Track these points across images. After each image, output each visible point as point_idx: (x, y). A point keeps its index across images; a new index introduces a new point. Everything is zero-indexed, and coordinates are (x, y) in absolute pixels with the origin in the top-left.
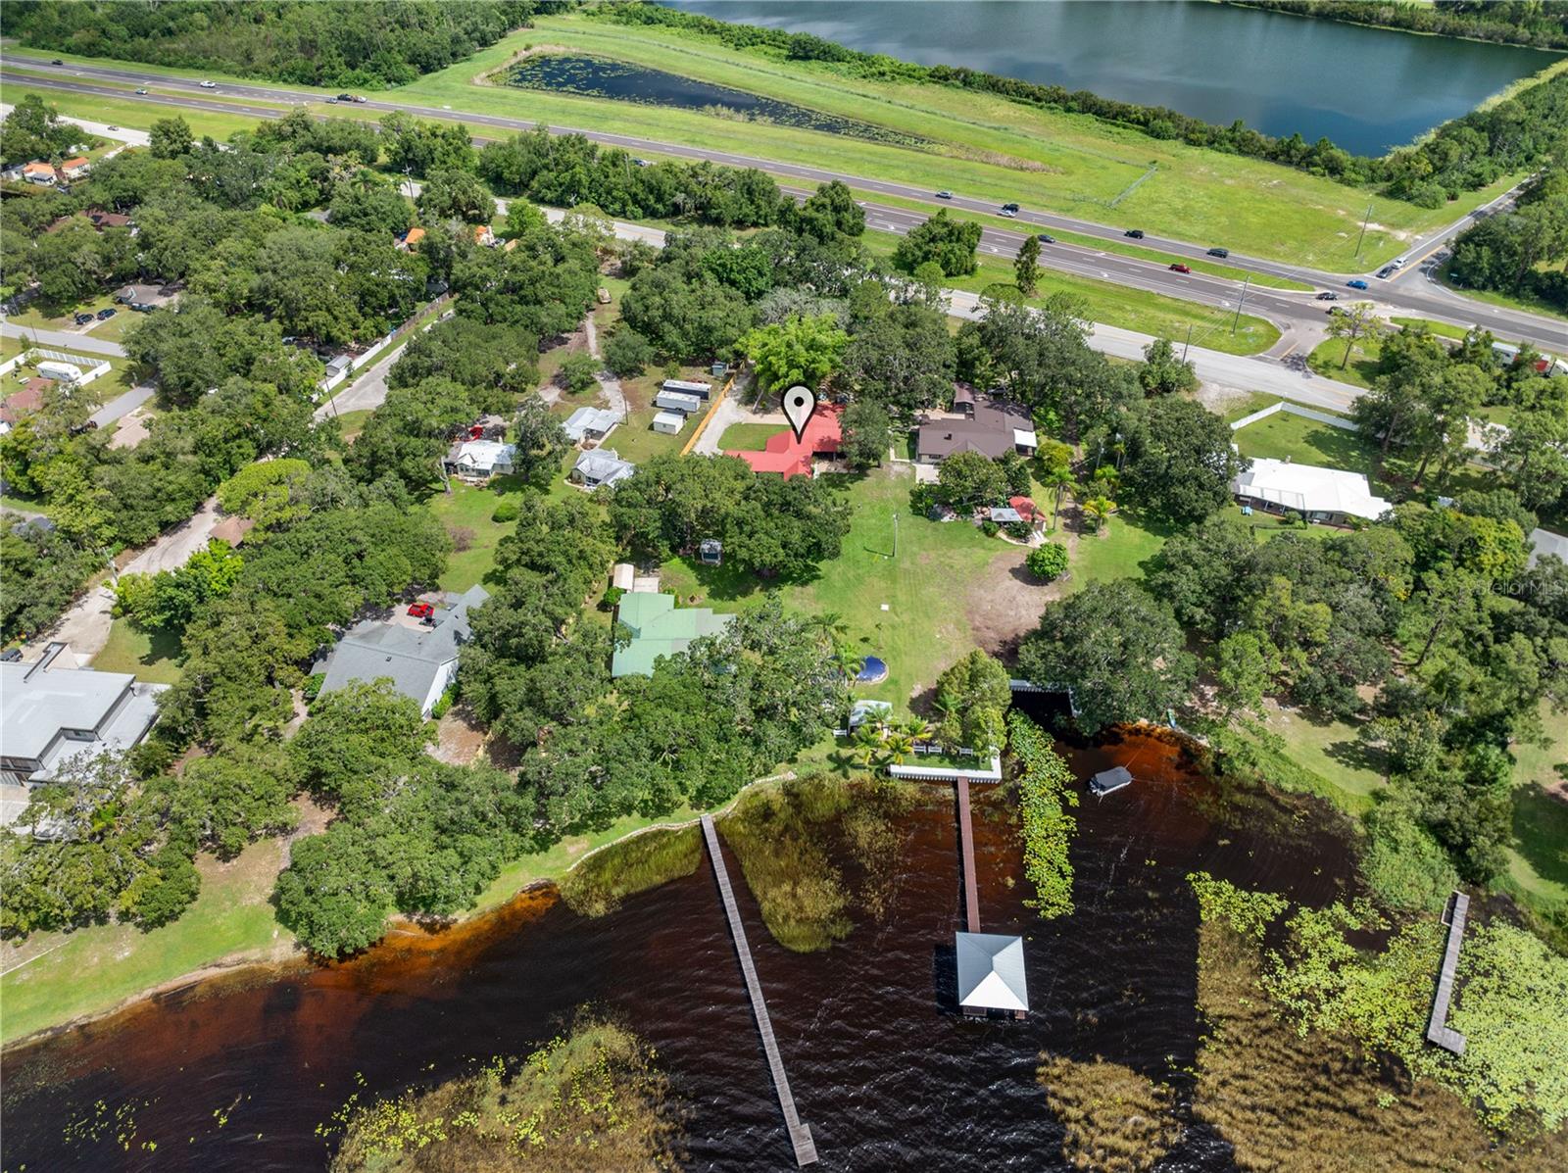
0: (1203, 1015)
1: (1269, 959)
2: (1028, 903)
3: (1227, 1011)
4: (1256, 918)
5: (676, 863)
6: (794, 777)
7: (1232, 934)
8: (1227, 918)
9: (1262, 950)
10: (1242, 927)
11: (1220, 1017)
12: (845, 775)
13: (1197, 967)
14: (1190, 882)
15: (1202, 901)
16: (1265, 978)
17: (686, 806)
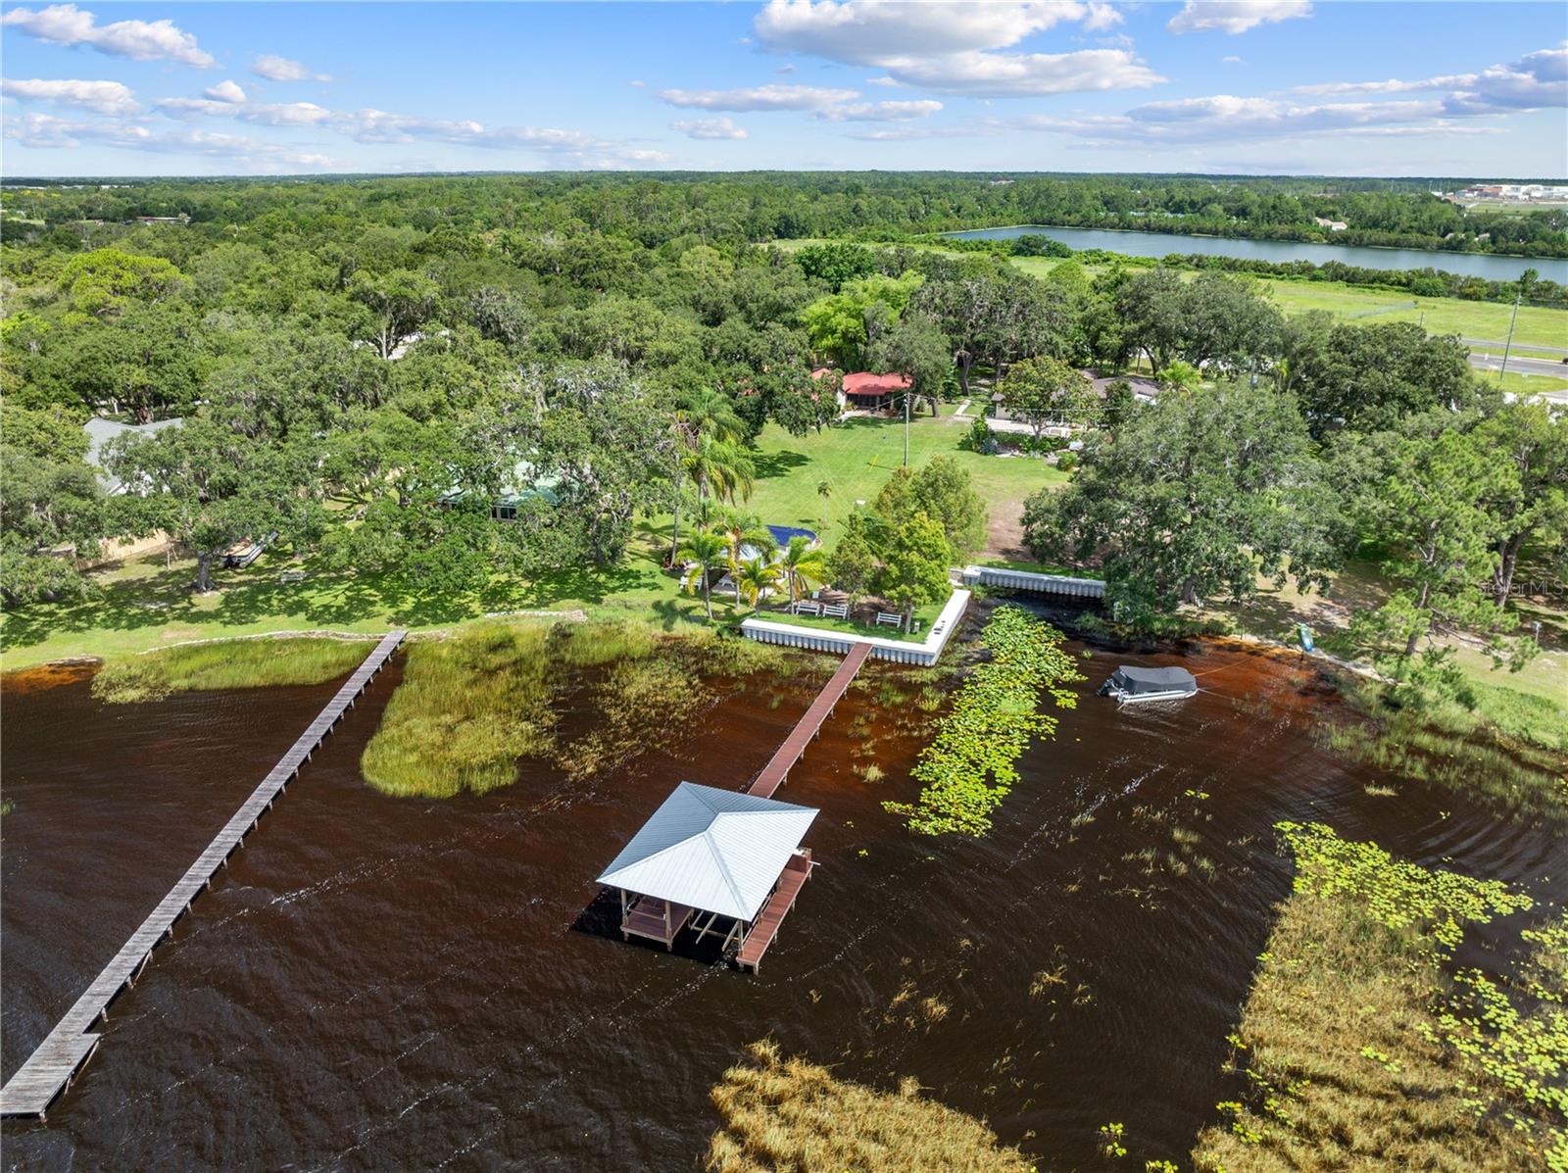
0: (1245, 1058)
1: (1463, 988)
2: (892, 806)
3: (1315, 1065)
4: (1442, 915)
5: (300, 668)
6: (583, 619)
7: (1367, 928)
8: (1362, 899)
9: (1448, 969)
10: (1398, 920)
11: (1296, 1074)
12: (666, 627)
13: (1256, 967)
14: (1281, 833)
15: (1300, 863)
16: (1448, 1021)
17: (383, 619)
